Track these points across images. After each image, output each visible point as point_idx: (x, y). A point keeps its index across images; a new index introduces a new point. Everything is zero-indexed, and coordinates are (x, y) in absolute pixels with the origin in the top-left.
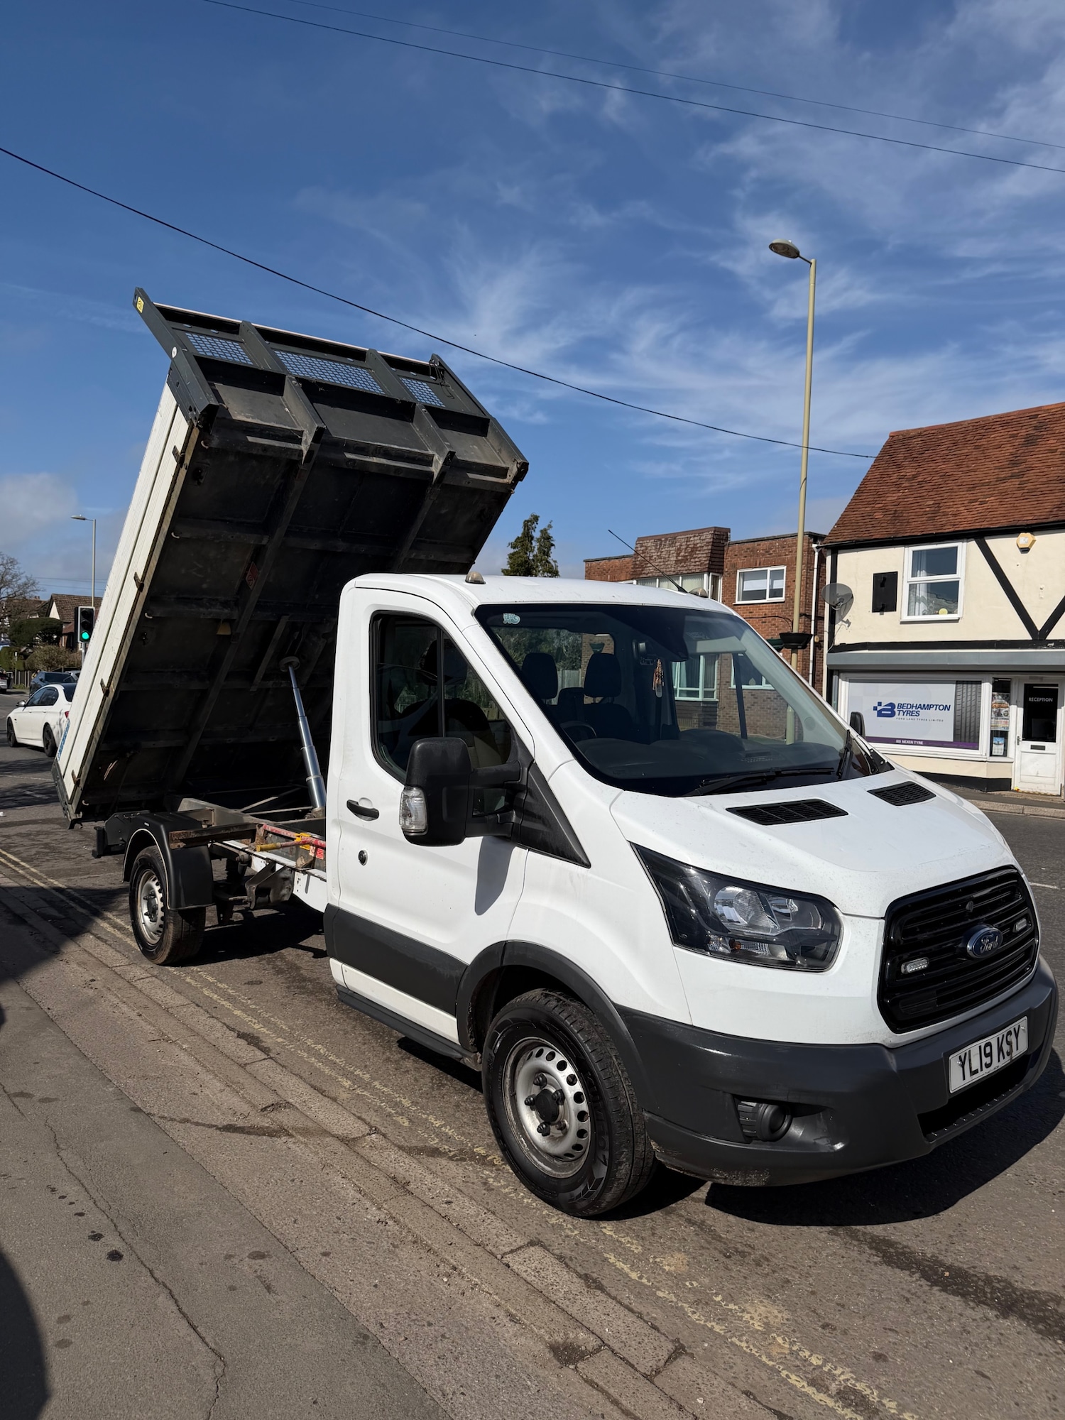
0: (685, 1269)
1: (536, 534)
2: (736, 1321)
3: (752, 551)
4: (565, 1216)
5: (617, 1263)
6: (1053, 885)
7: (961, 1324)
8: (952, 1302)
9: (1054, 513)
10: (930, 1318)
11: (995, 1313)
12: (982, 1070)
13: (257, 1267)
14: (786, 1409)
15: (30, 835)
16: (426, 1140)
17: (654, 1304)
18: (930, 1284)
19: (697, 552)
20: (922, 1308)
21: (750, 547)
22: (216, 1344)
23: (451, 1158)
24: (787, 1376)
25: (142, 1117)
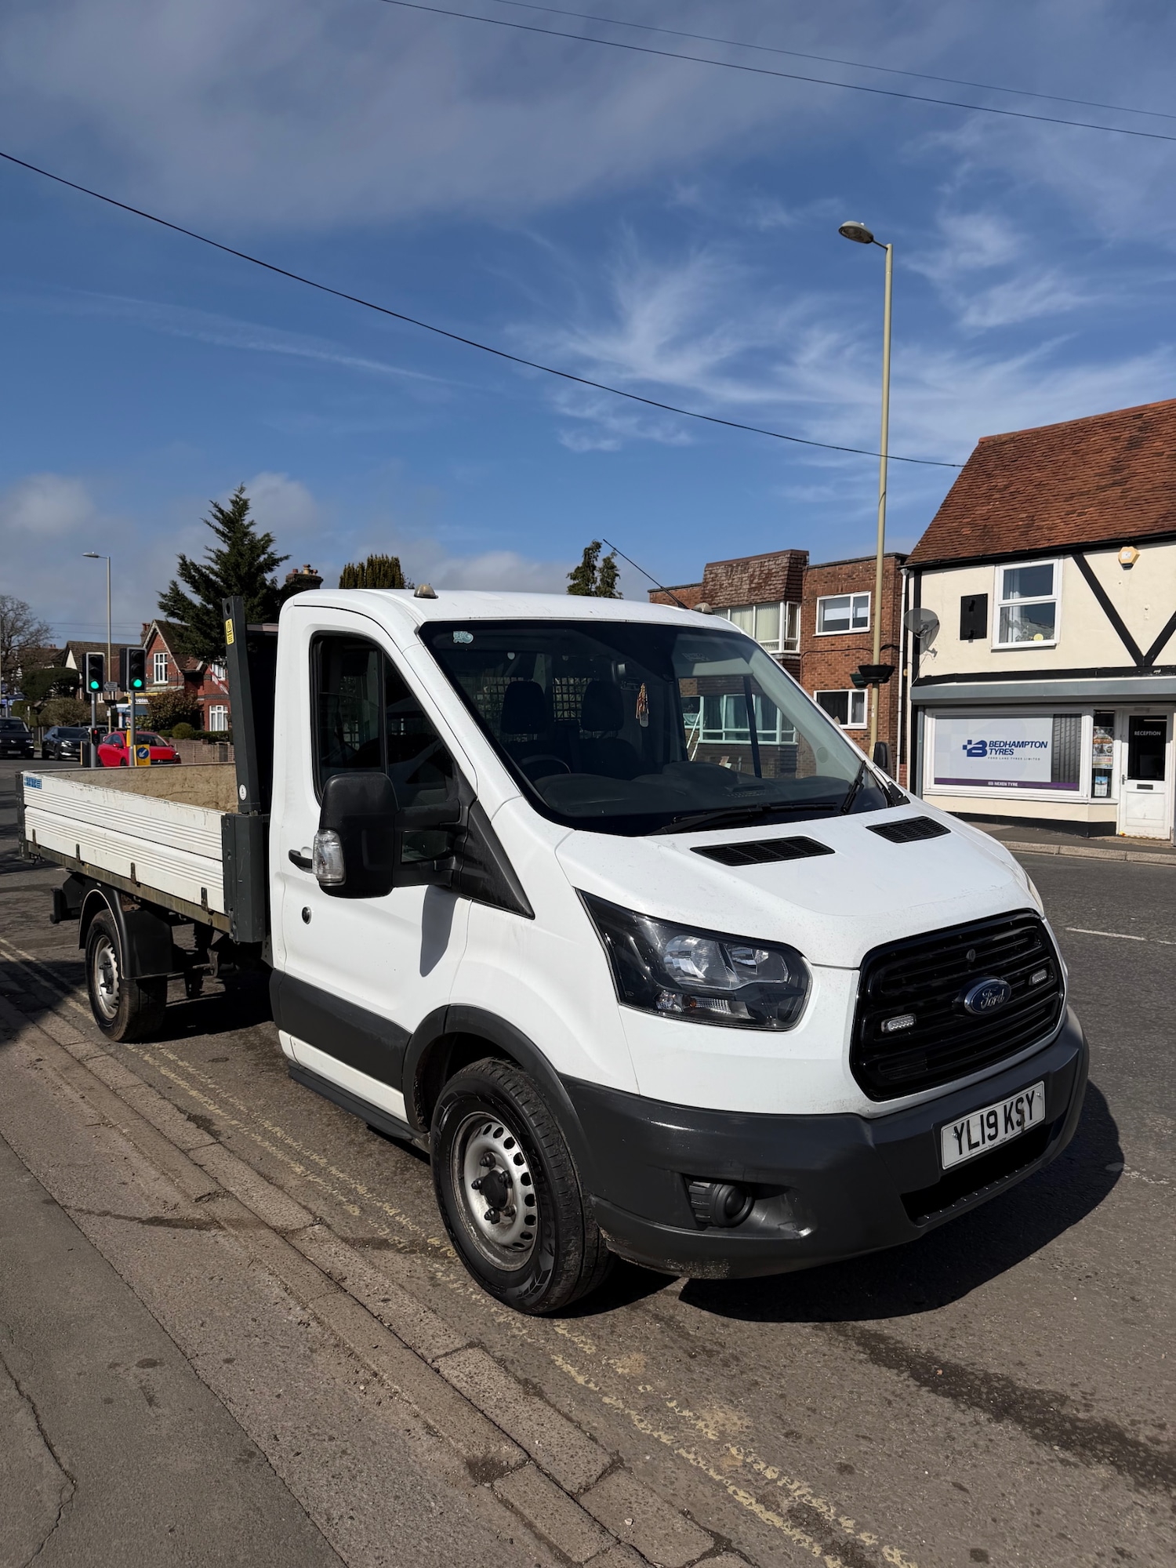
0: (640, 1371)
1: (599, 564)
2: (688, 1430)
3: (833, 576)
4: (516, 1314)
5: (564, 1366)
6: (1140, 937)
7: (946, 1429)
8: (941, 1404)
9: (1160, 523)
10: (912, 1423)
11: (988, 1416)
12: (984, 1142)
13: (144, 1377)
14: (726, 1530)
15: (8, 903)
16: (376, 1230)
17: (598, 1412)
18: (919, 1384)
19: (772, 579)
20: (905, 1411)
21: (830, 571)
22: (71, 1464)
23: (399, 1251)
24: (735, 1492)
25: (54, 1209)
